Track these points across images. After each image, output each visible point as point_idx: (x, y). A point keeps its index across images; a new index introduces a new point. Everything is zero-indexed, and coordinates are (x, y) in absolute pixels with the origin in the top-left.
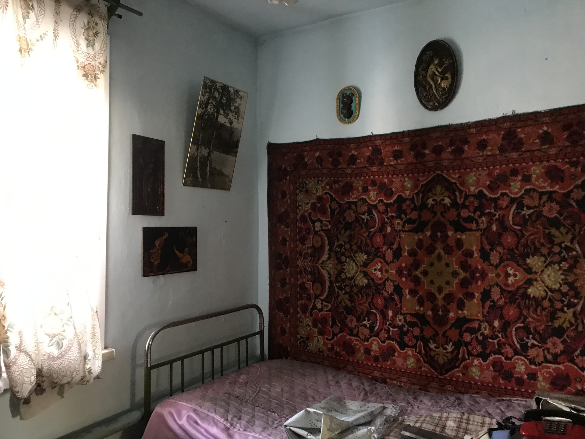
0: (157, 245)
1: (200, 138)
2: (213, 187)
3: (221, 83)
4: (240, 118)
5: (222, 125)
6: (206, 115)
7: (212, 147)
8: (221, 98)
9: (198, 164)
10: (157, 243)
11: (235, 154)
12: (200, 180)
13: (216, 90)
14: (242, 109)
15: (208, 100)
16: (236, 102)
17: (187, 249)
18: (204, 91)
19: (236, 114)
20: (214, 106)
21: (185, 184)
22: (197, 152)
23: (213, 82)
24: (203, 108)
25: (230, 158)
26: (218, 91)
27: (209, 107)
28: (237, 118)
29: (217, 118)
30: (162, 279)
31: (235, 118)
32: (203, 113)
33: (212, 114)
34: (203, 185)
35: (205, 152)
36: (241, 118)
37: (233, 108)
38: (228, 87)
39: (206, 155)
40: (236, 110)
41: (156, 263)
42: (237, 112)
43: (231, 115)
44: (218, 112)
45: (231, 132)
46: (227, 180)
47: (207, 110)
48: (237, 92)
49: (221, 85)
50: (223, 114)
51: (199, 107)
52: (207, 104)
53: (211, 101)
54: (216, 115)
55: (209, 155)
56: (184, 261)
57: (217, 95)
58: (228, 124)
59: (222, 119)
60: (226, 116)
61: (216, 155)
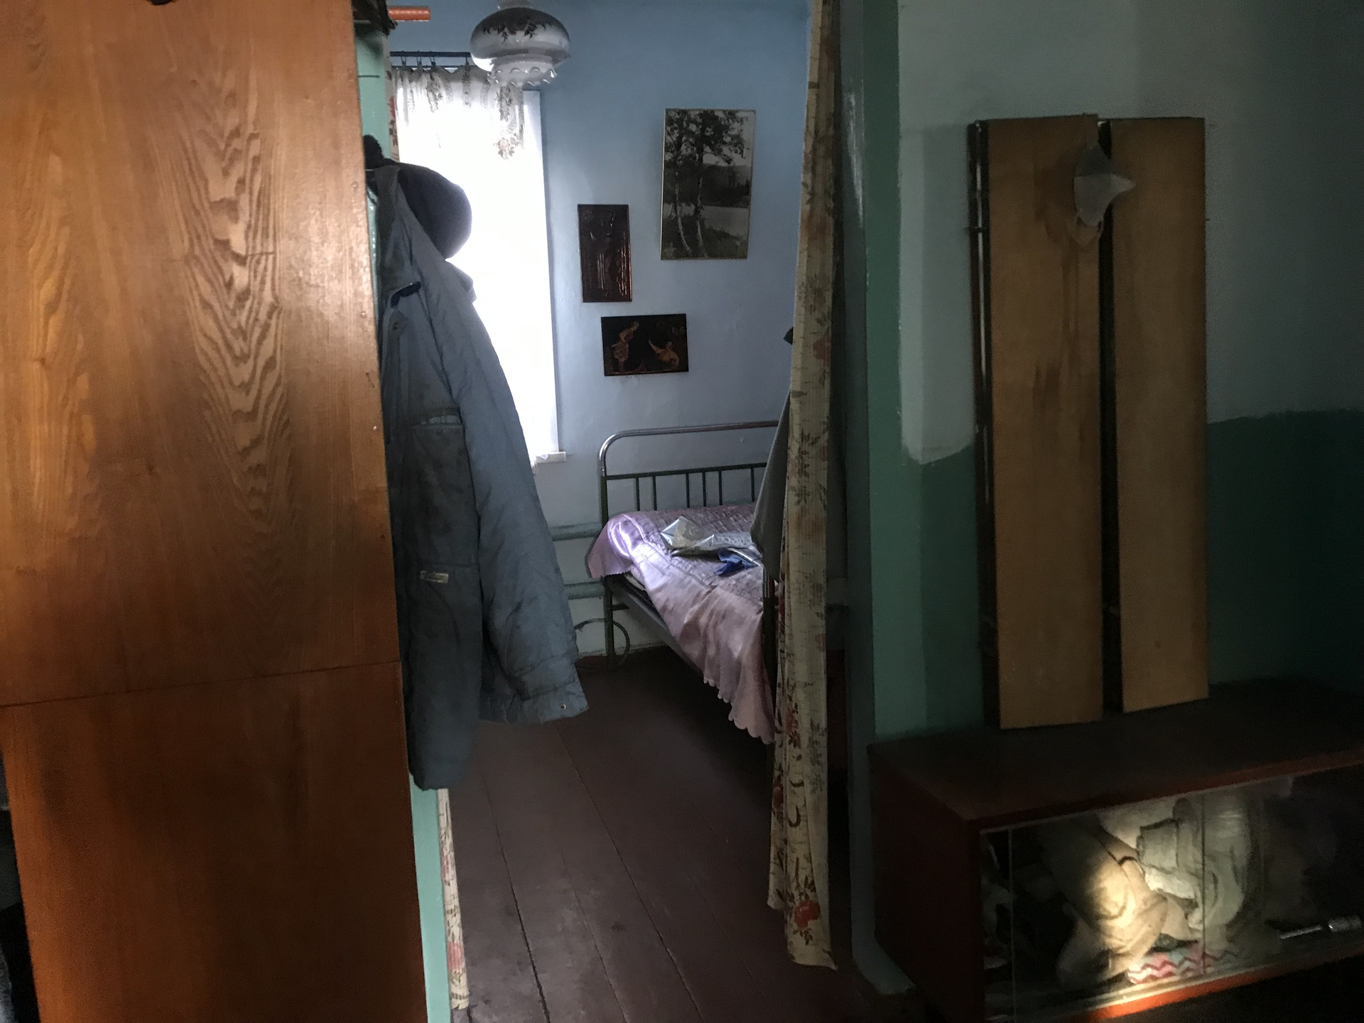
0: (623, 339)
1: (677, 192)
2: (713, 255)
3: (699, 110)
4: (745, 150)
5: (713, 168)
6: (679, 160)
7: (699, 201)
8: (703, 130)
9: (681, 227)
10: (623, 336)
11: (747, 204)
12: (688, 248)
13: (690, 121)
14: (745, 136)
15: (680, 138)
16: (733, 129)
17: (670, 343)
18: (669, 129)
19: (735, 145)
20: (691, 143)
21: (664, 257)
22: (676, 212)
23: (684, 112)
24: (672, 152)
25: (738, 212)
26: (694, 122)
27: (683, 147)
28: (739, 151)
29: (701, 159)
30: (634, 380)
31: (736, 152)
32: (675, 158)
33: (691, 155)
34: (695, 255)
35: (689, 210)
36: (748, 149)
37: (728, 139)
38: (713, 111)
39: (692, 213)
40: (735, 141)
41: (623, 360)
42: (738, 143)
43: (726, 150)
44: (701, 151)
45: (732, 173)
46: (738, 243)
47: (681, 152)
48: (731, 114)
49: (697, 113)
50: (710, 151)
51: (665, 151)
52: (678, 145)
53: (684, 138)
54: (697, 155)
55: (697, 211)
56: (666, 358)
57: (693, 127)
58: (723, 164)
59: (709, 159)
60: (718, 152)
61: (709, 212)
